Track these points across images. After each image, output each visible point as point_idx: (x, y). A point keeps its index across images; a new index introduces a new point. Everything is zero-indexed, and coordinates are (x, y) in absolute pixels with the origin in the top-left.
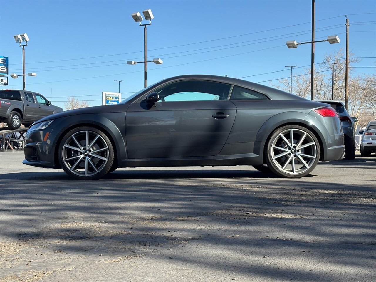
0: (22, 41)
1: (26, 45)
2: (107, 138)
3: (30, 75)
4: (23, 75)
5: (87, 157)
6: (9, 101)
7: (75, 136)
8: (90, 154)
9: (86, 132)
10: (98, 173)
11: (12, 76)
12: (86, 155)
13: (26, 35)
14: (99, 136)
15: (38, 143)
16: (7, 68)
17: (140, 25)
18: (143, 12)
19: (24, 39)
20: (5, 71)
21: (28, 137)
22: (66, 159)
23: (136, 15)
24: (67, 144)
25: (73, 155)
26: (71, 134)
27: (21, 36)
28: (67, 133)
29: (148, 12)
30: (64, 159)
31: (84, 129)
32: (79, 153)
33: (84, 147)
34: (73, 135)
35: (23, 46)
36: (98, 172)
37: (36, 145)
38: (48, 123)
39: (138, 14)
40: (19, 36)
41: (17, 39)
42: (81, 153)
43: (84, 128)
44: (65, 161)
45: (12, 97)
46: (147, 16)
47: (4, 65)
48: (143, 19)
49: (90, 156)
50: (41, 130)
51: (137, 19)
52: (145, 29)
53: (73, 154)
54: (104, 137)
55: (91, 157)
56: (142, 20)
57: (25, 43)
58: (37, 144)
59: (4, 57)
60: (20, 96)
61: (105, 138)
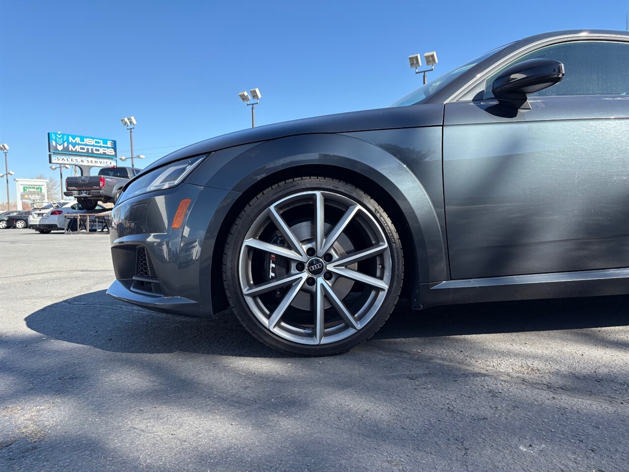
0: (129, 124)
1: (134, 128)
2: (385, 215)
3: (138, 157)
4: (132, 158)
5: (320, 280)
6: (115, 179)
7: (278, 208)
8: (330, 267)
9: (315, 195)
10: (359, 331)
11: (120, 159)
12: (317, 272)
13: (133, 118)
14: (359, 207)
15: (154, 236)
16: (115, 151)
17: (248, 105)
18: (251, 92)
19: (131, 123)
20: (114, 153)
21: (123, 218)
22: (251, 287)
23: (244, 95)
24: (254, 237)
25: (272, 274)
26: (266, 203)
27: (128, 119)
28: (250, 200)
29: (255, 91)
30: (245, 291)
31: (308, 186)
32: (293, 266)
33: (310, 246)
34: (272, 208)
35: (131, 129)
36: (359, 326)
37: (144, 242)
38: (184, 169)
39: (246, 94)
40: (126, 119)
41: (124, 122)
42: (300, 267)
43: (308, 181)
44: (249, 295)
45: (118, 174)
46: (255, 95)
47: (113, 148)
48: (250, 98)
49: (328, 275)
50: (159, 192)
51: (244, 98)
52: (253, 108)
53: (274, 270)
54: (373, 210)
55: (333, 279)
56: (249, 100)
57: (131, 127)
58: (151, 239)
59: (112, 141)
60: (128, 174)
61: (378, 215)
